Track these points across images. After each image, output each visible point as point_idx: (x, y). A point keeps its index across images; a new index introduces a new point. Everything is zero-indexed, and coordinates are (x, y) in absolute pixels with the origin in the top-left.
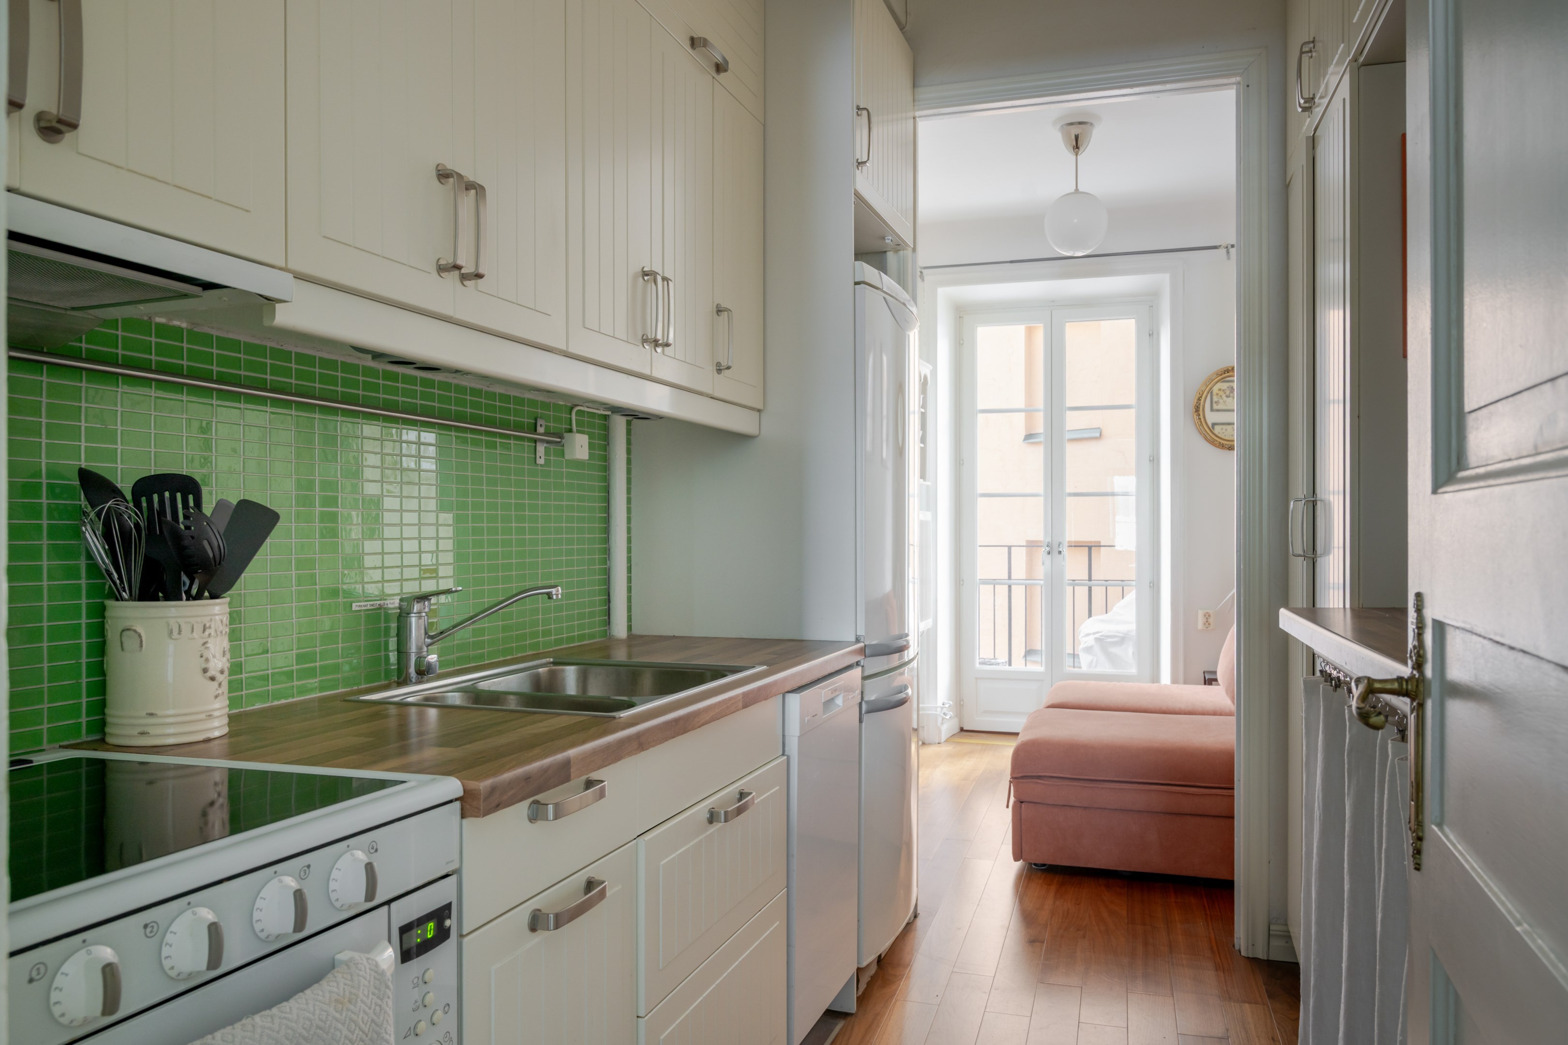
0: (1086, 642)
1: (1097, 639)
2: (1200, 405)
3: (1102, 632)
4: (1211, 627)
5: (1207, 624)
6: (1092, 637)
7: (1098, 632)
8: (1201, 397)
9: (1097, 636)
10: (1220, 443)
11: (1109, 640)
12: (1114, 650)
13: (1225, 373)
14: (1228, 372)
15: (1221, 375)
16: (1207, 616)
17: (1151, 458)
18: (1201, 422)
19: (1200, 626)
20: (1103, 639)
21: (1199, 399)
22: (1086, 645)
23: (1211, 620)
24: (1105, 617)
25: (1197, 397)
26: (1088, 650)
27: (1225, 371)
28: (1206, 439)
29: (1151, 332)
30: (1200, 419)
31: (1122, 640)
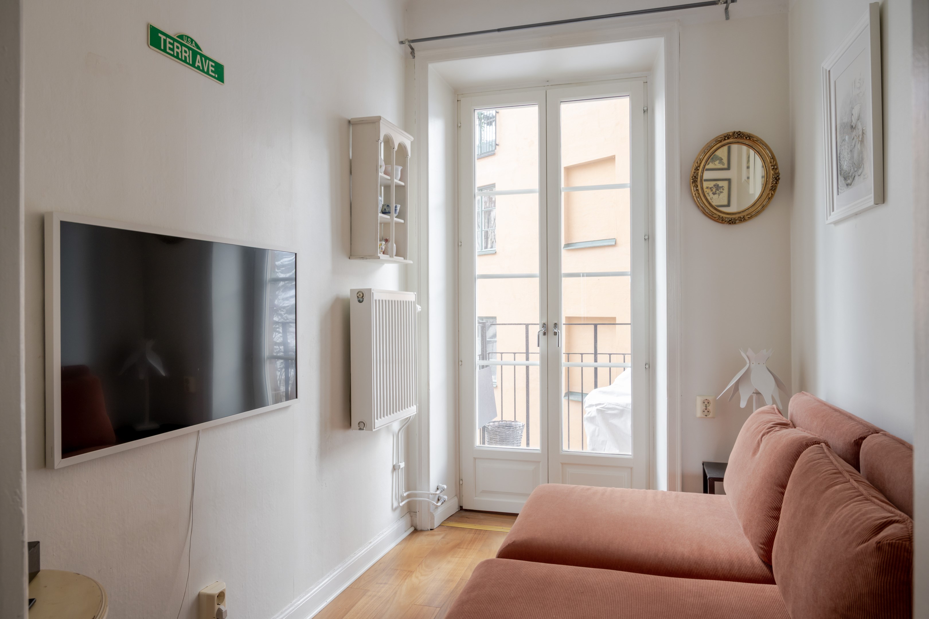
0: (589, 413)
1: (599, 411)
2: (697, 175)
3: (603, 404)
4: (711, 415)
5: (706, 411)
6: (595, 408)
7: (600, 404)
8: (699, 166)
9: (598, 407)
10: (719, 216)
11: (610, 412)
12: (615, 421)
13: (725, 140)
14: (728, 138)
15: (721, 141)
16: (706, 403)
17: (646, 237)
18: (699, 194)
19: (699, 413)
20: (604, 411)
21: (697, 169)
22: (589, 415)
23: (710, 408)
24: (608, 388)
25: (695, 167)
26: (592, 419)
27: (726, 137)
28: (704, 213)
29: (645, 108)
30: (697, 190)
31: (622, 412)
